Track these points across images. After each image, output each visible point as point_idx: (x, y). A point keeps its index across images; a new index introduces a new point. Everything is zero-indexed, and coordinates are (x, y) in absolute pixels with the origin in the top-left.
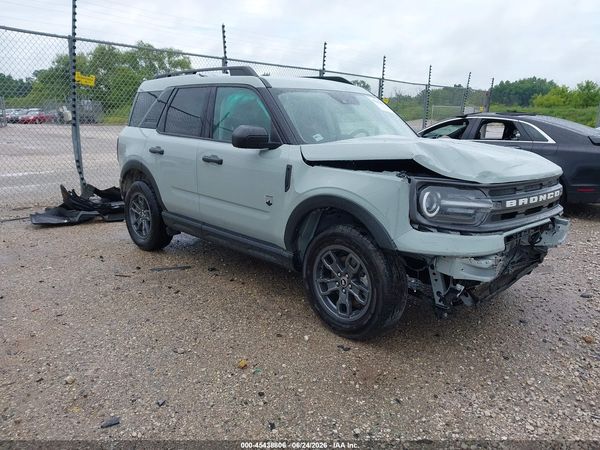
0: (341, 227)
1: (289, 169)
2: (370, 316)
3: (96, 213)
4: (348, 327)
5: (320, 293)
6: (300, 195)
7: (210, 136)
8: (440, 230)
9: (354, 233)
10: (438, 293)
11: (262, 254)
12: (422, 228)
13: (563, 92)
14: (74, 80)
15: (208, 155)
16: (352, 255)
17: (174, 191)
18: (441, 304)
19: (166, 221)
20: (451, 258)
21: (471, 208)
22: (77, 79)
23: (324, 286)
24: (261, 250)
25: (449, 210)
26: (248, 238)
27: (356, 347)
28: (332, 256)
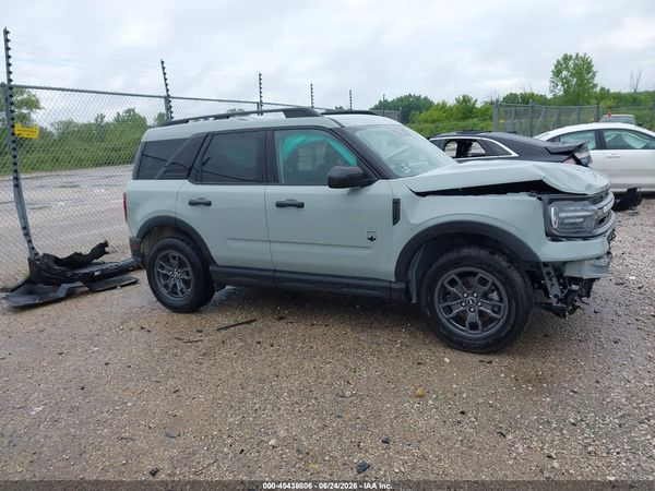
0: (466, 250)
1: (396, 203)
2: (509, 327)
3: (79, 284)
4: (483, 342)
5: (443, 317)
6: (417, 226)
7: (275, 181)
8: (569, 238)
9: (484, 253)
10: (556, 296)
11: (361, 291)
12: (555, 238)
13: (443, 107)
14: (13, 134)
15: (283, 199)
16: (482, 274)
17: (230, 243)
18: (560, 304)
19: (214, 277)
20: (580, 262)
21: (579, 217)
22: (17, 133)
23: (449, 309)
24: (360, 286)
25: (566, 221)
26: (340, 277)
27: (496, 359)
28: (457, 279)
